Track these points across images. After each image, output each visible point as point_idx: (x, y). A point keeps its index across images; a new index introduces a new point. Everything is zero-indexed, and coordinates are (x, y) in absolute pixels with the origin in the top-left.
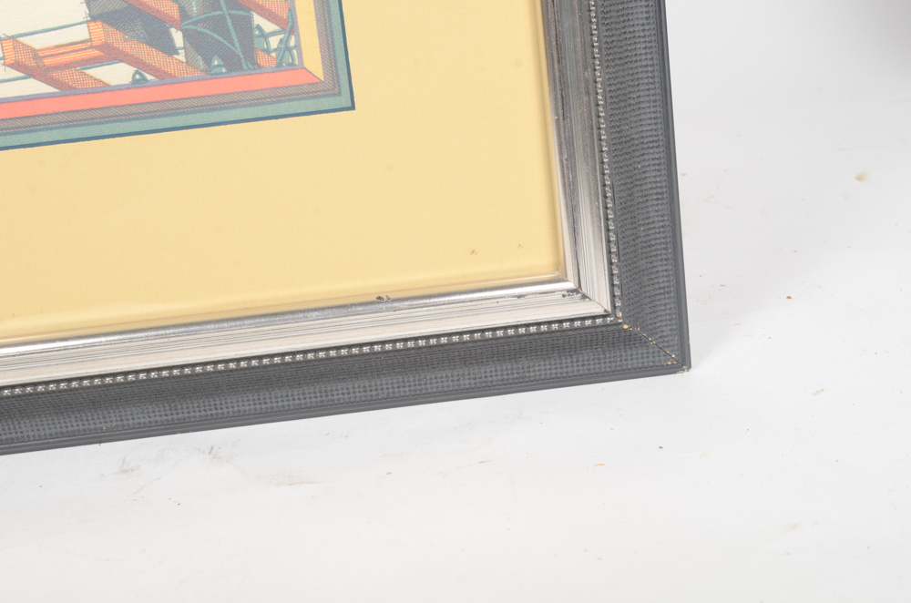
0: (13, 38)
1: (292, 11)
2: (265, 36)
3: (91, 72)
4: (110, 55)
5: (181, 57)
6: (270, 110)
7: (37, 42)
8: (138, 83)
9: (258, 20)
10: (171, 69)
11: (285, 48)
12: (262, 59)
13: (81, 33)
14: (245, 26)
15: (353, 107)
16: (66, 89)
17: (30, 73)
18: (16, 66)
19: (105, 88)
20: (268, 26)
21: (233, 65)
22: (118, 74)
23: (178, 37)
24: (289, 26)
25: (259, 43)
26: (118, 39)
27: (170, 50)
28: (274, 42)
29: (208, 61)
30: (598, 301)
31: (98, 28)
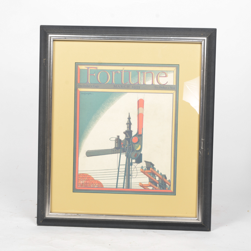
0: (141, 183)
1: (171, 184)
2: (167, 186)
3: (148, 187)
4: (150, 186)
5: (158, 187)
6: (166, 194)
7: (143, 183)
8: (153, 189)
9: (167, 184)
10: (157, 188)
11: (169, 188)
12: (166, 189)
13: (148, 183)
14: (165, 185)
15: (175, 195)
16: (145, 189)
17: (141, 186)
18: (140, 186)
19: (149, 189)
20: (168, 185)
21: (163, 189)
22: (151, 188)
23: (158, 185)
24: (170, 185)
25: (166, 187)
26: (152, 184)
27: (157, 186)
28: (168, 187)
29: (161, 188)
30: (200, 221)
31: (150, 183)
